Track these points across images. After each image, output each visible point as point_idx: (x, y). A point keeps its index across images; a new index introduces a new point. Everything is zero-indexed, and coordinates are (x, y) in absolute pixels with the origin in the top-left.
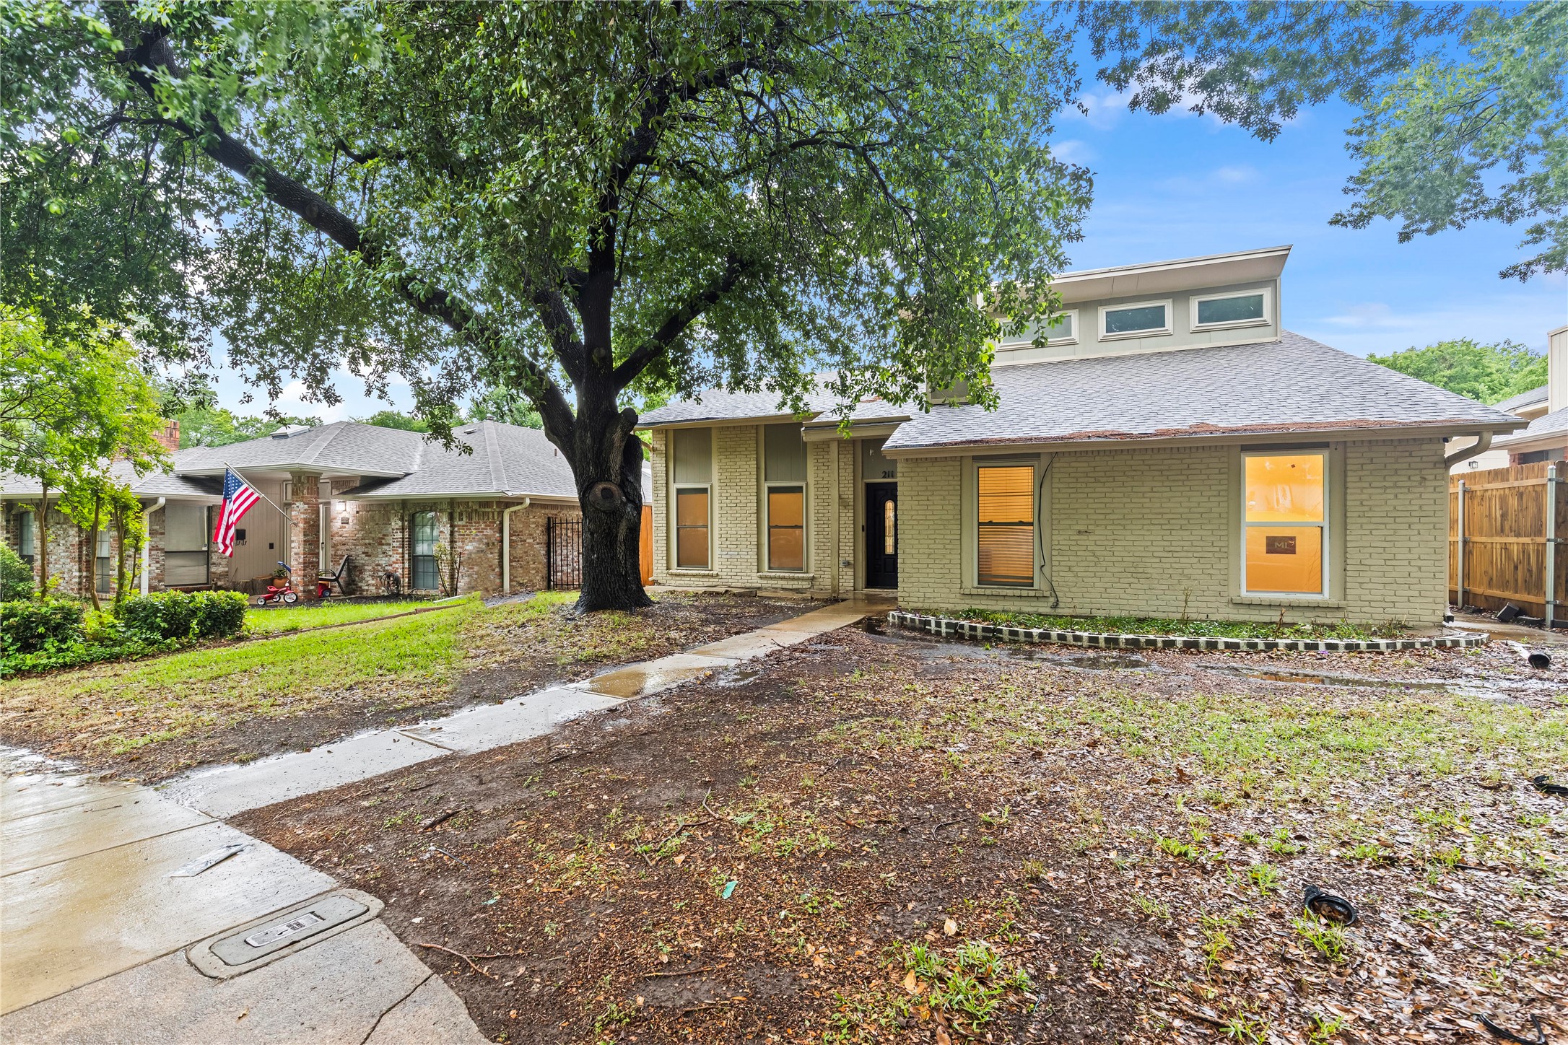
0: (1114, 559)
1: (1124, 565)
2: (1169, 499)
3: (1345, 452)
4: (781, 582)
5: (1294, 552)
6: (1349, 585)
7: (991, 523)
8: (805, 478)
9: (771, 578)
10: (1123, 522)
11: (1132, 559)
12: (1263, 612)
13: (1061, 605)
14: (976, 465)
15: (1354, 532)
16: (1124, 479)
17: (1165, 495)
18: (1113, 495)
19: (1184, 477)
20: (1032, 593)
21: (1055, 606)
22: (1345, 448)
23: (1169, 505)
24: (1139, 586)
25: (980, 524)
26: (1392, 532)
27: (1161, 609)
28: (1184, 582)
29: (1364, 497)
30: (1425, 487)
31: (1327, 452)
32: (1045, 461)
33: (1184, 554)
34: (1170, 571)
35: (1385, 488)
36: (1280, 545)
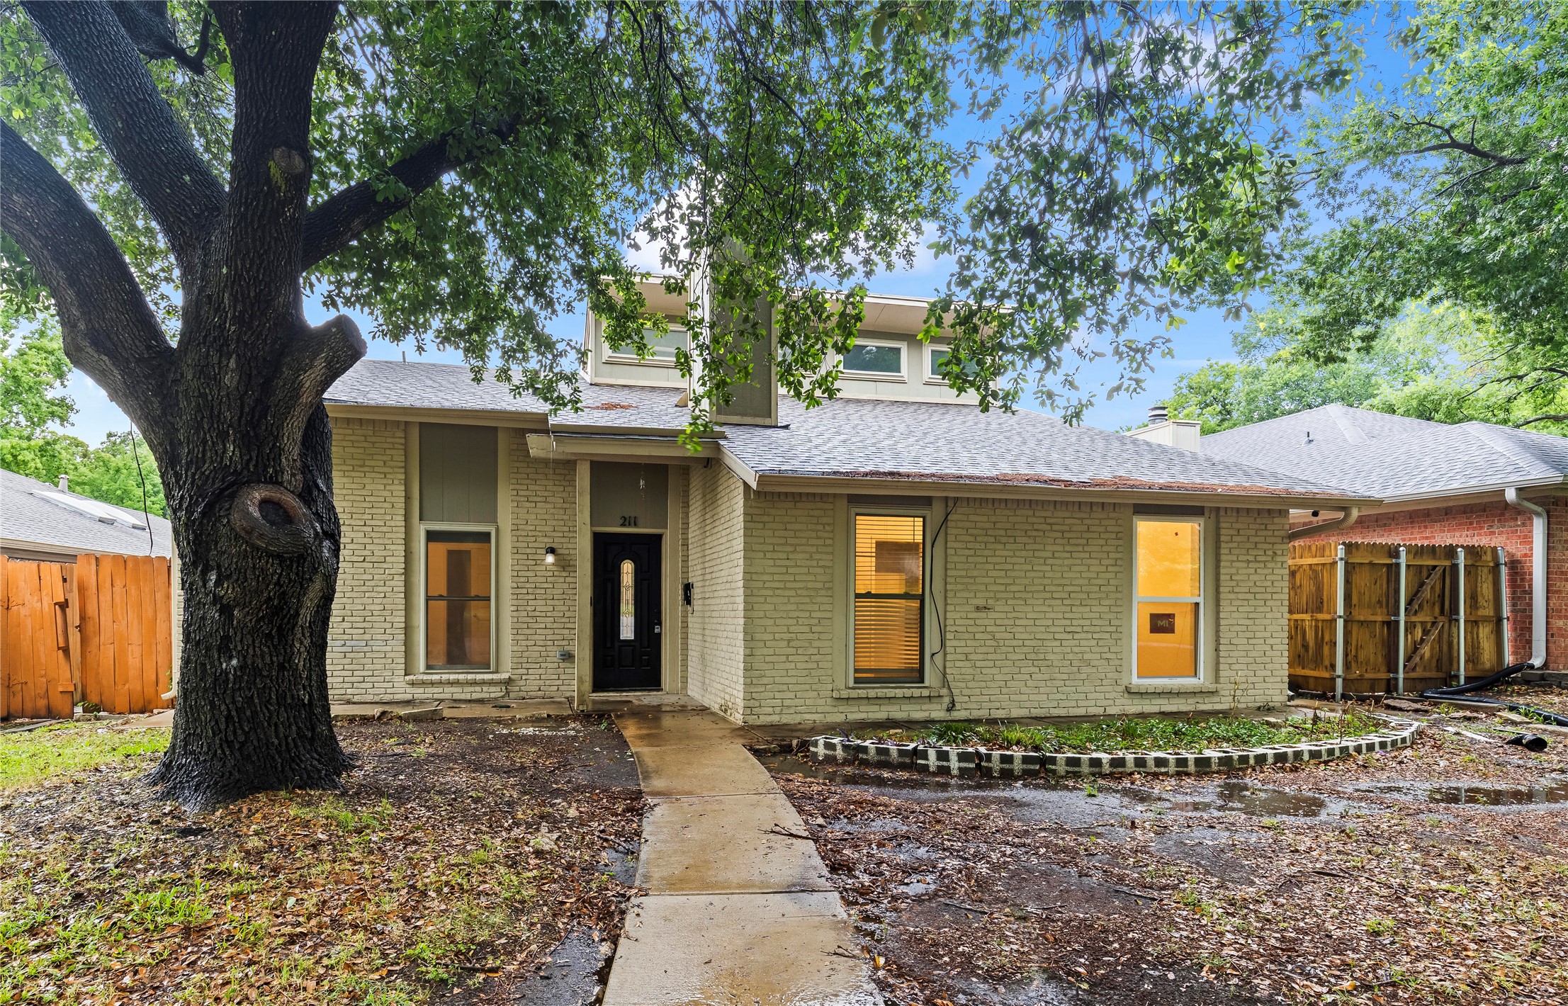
0: (1015, 643)
1: (1025, 650)
2: (1070, 566)
3: (1218, 522)
4: (448, 689)
5: (1173, 631)
6: (1221, 667)
7: (868, 595)
8: (493, 519)
9: (432, 684)
10: (1024, 595)
11: (1033, 643)
12: (1154, 702)
13: (958, 706)
14: (854, 511)
15: (1226, 608)
16: (1025, 540)
17: (1066, 562)
18: (1014, 560)
19: (1084, 541)
20: (926, 693)
21: (951, 707)
22: (1218, 516)
23: (1070, 575)
24: (1040, 676)
25: (858, 596)
26: (1252, 609)
27: (1062, 704)
28: (1084, 669)
29: (1234, 571)
30: (1276, 562)
31: (1202, 520)
32: (938, 509)
33: (1083, 636)
34: (1071, 656)
35: (1248, 562)
36: (1161, 623)
